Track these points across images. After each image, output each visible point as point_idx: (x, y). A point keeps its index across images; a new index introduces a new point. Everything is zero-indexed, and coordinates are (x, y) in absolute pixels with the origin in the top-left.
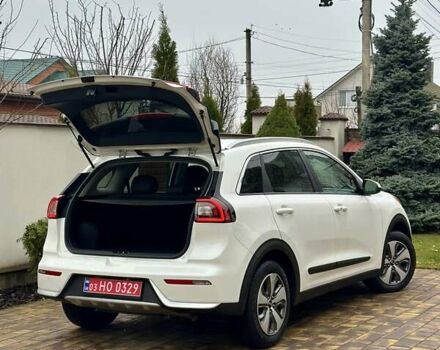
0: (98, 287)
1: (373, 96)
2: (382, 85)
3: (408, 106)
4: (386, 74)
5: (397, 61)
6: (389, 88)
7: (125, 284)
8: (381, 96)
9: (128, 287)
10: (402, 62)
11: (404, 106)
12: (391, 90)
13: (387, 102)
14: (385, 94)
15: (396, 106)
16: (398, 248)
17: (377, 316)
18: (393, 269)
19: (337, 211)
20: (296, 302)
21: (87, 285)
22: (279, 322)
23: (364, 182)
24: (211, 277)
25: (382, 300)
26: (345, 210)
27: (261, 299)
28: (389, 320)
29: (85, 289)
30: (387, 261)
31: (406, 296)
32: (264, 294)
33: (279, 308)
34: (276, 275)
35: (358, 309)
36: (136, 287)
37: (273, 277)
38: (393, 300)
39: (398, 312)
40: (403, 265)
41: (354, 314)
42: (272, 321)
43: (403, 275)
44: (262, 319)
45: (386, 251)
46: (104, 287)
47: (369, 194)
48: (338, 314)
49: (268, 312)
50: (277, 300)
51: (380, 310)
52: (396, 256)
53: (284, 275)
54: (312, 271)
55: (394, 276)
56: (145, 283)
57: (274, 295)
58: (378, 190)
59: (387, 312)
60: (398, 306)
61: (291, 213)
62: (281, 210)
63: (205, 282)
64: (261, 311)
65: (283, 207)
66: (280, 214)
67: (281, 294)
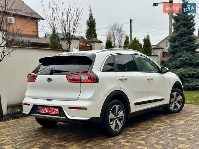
0: (43, 110)
1: (173, 38)
2: (176, 34)
3: (186, 42)
4: (178, 30)
5: (181, 24)
6: (178, 35)
7: (53, 109)
8: (175, 38)
9: (54, 110)
10: (184, 25)
11: (184, 42)
12: (180, 36)
13: (178, 41)
14: (177, 37)
15: (181, 42)
16: (177, 95)
17: (166, 123)
18: (175, 104)
19: (148, 79)
20: (129, 117)
21: (39, 109)
22: (120, 125)
23: (162, 67)
24: (87, 106)
25: (170, 117)
26: (152, 79)
27: (111, 116)
28: (170, 125)
29: (38, 111)
30: (172, 100)
31: (180, 115)
32: (113, 113)
33: (120, 120)
34: (118, 105)
35: (158, 120)
36: (57, 110)
37: (117, 107)
38: (174, 116)
39: (175, 121)
40: (179, 102)
41: (156, 122)
42: (117, 125)
43: (179, 106)
44: (111, 124)
45: (172, 96)
46: (46, 110)
47: (164, 73)
48: (149, 122)
49: (115, 121)
50: (119, 116)
51: (168, 121)
52: (176, 99)
53: (123, 105)
54: (136, 104)
55: (176, 107)
56: (60, 108)
57: (118, 114)
58: (167, 71)
59: (170, 121)
60: (176, 119)
61: (126, 79)
62: (121, 78)
63: (85, 108)
64: (111, 121)
65: (122, 77)
66: (121, 80)
67: (121, 113)
